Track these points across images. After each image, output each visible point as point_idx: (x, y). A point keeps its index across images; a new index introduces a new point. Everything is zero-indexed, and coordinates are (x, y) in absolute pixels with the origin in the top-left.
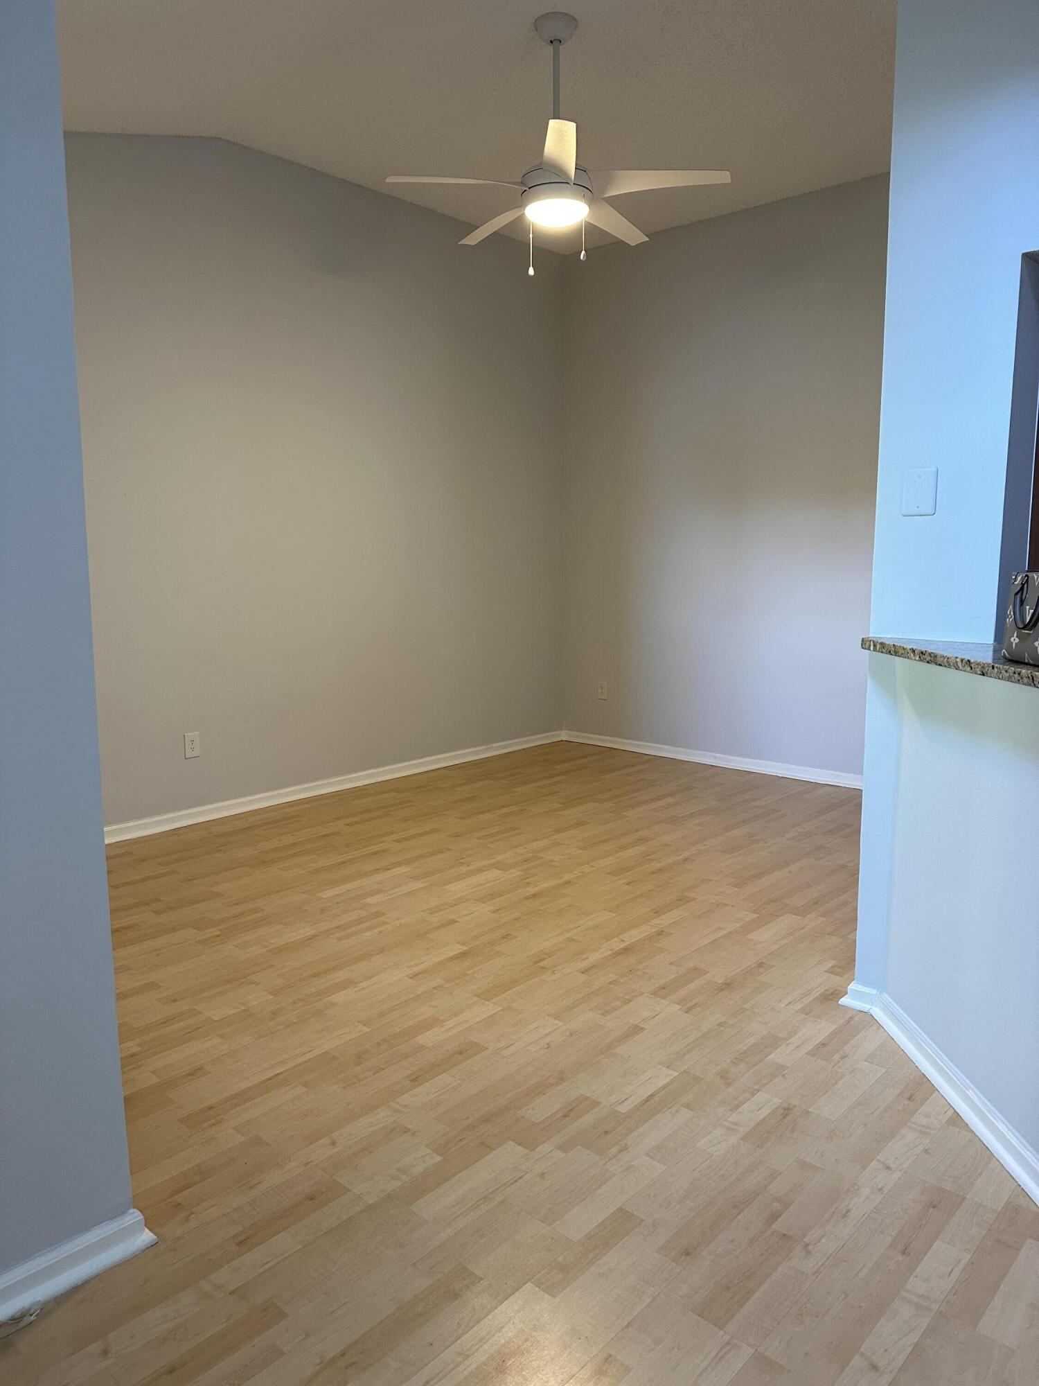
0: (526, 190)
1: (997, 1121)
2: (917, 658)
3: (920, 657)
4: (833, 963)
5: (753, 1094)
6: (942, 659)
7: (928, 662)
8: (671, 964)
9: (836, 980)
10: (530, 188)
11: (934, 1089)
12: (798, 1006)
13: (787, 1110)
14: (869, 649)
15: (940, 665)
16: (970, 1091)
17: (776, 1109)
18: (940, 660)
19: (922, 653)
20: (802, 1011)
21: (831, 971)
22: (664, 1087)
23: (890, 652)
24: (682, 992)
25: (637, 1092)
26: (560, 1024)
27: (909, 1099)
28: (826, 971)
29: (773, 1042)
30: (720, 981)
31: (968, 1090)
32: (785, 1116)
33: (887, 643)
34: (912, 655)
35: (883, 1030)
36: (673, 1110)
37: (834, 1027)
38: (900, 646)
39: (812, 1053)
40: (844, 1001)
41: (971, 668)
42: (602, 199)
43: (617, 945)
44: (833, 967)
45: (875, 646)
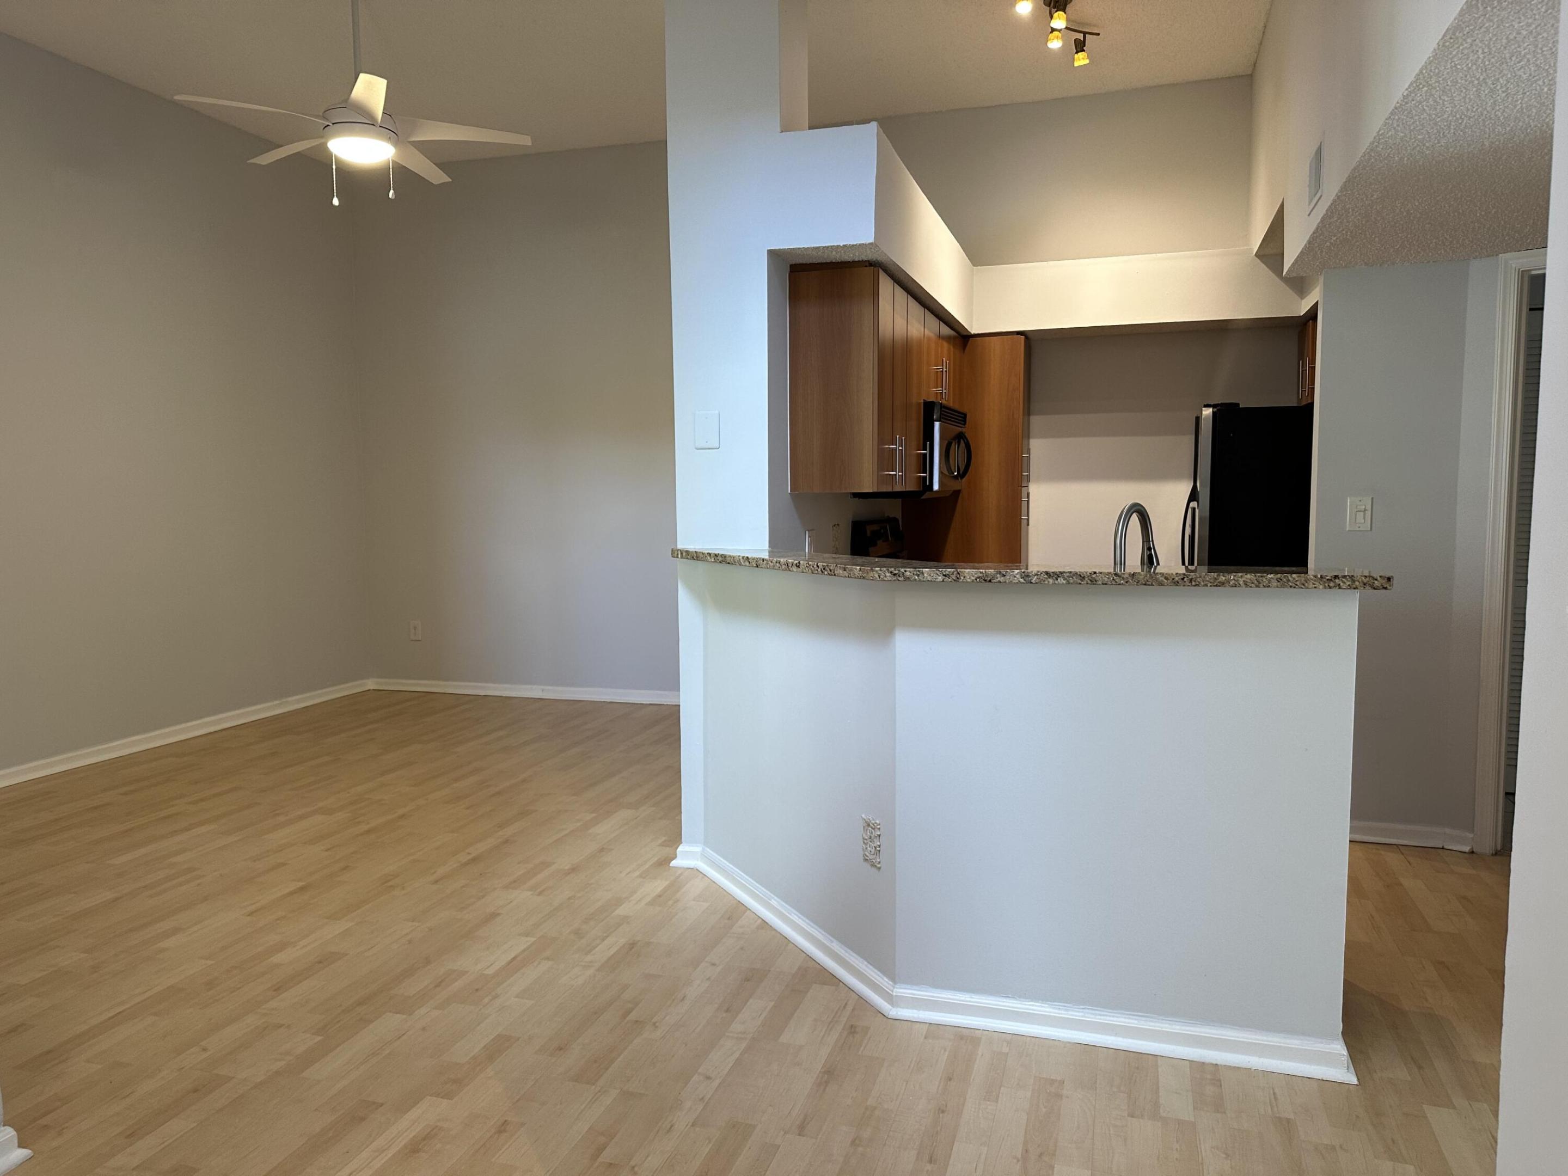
0: (328, 125)
1: (790, 914)
2: (713, 560)
3: (714, 559)
4: (664, 839)
5: (603, 940)
6: (730, 558)
7: (720, 562)
8: (519, 863)
9: (667, 851)
10: (333, 124)
11: (747, 909)
12: (637, 873)
13: (632, 945)
14: (677, 557)
15: (729, 563)
16: (773, 900)
17: (624, 945)
18: (728, 559)
19: (716, 555)
20: (640, 876)
21: (663, 845)
22: (524, 951)
23: (693, 558)
24: (533, 882)
25: (500, 958)
26: (417, 924)
27: (729, 919)
28: (659, 846)
29: (618, 902)
30: (566, 868)
31: (771, 900)
32: (631, 949)
33: (690, 550)
34: (709, 558)
35: (706, 878)
36: (535, 964)
37: (667, 883)
38: (700, 552)
39: (651, 903)
40: (673, 863)
41: (749, 562)
42: (410, 142)
43: (464, 858)
44: (663, 842)
45: (682, 554)
